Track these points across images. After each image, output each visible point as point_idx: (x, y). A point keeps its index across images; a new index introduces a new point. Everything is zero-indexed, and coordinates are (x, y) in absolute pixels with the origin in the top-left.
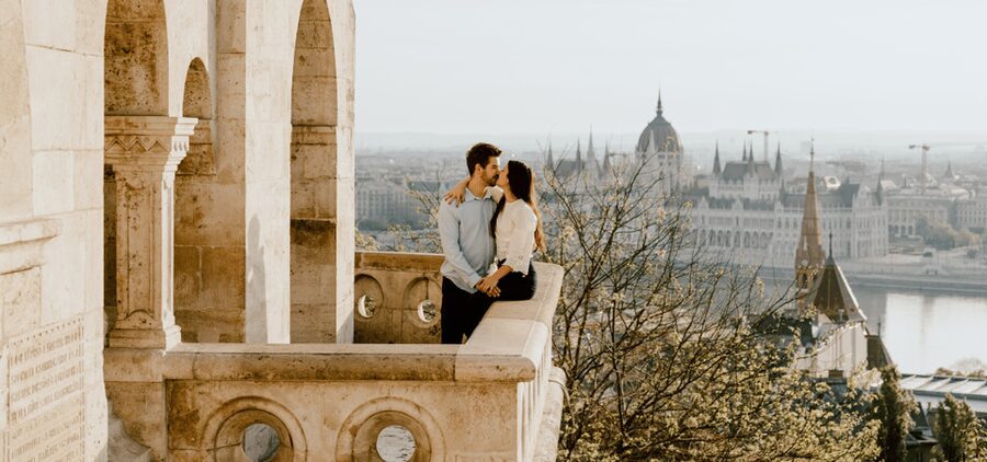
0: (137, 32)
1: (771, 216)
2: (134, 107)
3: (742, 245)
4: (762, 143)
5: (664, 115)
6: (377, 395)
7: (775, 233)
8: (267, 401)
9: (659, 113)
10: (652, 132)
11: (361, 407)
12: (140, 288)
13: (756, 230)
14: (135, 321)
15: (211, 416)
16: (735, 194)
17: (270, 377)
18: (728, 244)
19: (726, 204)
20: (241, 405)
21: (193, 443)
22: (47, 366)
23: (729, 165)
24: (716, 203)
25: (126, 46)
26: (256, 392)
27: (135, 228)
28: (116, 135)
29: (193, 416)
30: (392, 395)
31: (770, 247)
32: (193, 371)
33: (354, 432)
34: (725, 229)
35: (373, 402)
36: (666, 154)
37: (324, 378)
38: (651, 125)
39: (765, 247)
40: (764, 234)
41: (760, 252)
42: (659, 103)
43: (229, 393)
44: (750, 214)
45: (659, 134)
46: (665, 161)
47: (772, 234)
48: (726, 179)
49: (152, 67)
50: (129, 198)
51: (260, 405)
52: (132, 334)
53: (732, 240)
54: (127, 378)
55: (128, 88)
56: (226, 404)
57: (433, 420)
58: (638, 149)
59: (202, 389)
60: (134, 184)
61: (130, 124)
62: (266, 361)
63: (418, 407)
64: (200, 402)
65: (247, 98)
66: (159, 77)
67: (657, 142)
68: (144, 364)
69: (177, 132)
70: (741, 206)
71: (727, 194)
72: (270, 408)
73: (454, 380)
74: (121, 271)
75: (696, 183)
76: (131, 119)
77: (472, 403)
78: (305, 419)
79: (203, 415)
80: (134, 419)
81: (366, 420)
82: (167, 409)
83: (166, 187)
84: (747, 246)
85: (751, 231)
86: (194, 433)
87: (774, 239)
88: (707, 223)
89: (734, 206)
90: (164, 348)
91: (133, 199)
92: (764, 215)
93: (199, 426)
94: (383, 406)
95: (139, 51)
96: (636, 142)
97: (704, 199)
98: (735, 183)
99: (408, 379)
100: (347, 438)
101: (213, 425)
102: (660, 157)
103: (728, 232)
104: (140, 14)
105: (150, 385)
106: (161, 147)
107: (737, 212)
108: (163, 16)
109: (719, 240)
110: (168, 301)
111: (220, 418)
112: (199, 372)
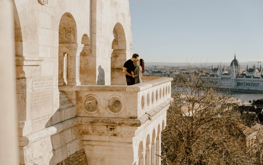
0: (72, 29)
1: (259, 79)
2: (71, 42)
3: (253, 86)
4: (257, 64)
5: (236, 59)
6: (113, 94)
7: (260, 83)
8: (94, 95)
9: (235, 58)
10: (233, 62)
11: (110, 96)
12: (72, 74)
13: (256, 82)
14: (71, 80)
15: (84, 98)
16: (251, 75)
17: (94, 90)
18: (250, 85)
19: (249, 77)
20: (89, 96)
21: (81, 103)
22: (43, 83)
23: (250, 69)
24: (247, 77)
25: (70, 31)
26: (92, 94)
27: (71, 64)
28: (68, 47)
29: (81, 98)
30: (115, 94)
31: (259, 86)
32: (80, 89)
33: (109, 101)
34: (249, 82)
35: (112, 95)
36: (237, 67)
37: (103, 91)
38: (233, 61)
39: (258, 86)
40: (258, 83)
41: (257, 87)
42: (235, 56)
43: (87, 94)
44: (254, 79)
45: (235, 62)
46: (236, 68)
47: (259, 83)
48: (249, 72)
49: (74, 35)
50: (70, 58)
51: (92, 96)
52: (71, 83)
53: (251, 85)
54: (69, 91)
55: (70, 39)
56: (87, 96)
57: (123, 99)
58: (231, 66)
59: (82, 93)
60: (71, 56)
61: (70, 45)
62: (93, 88)
63: (120, 96)
64: (82, 95)
65: (97, 42)
66: (75, 37)
67: (235, 64)
68: (72, 88)
69: (78, 46)
70: (253, 77)
71: (250, 75)
72: (94, 96)
73: (126, 91)
74: (69, 72)
75: (243, 73)
76: (70, 44)
77: (130, 96)
78: (100, 98)
79: (83, 97)
80: (70, 98)
81: (111, 99)
82: (76, 96)
83: (77, 56)
84: (254, 86)
85: (255, 83)
86: (81, 100)
87: (260, 84)
88: (245, 81)
89: (251, 77)
90: (76, 85)
91: (71, 59)
92: (258, 79)
93: (82, 100)
94: (114, 96)
95: (72, 32)
96: (230, 64)
97: (245, 76)
98: (251, 72)
99: (118, 91)
100: (108, 102)
101: (84, 100)
102: (235, 67)
103: (250, 83)
104: (72, 25)
105: (73, 92)
106: (76, 49)
107: (252, 79)
108: (76, 25)
109: (248, 84)
110: (78, 77)
111: (86, 98)
112: (81, 90)
